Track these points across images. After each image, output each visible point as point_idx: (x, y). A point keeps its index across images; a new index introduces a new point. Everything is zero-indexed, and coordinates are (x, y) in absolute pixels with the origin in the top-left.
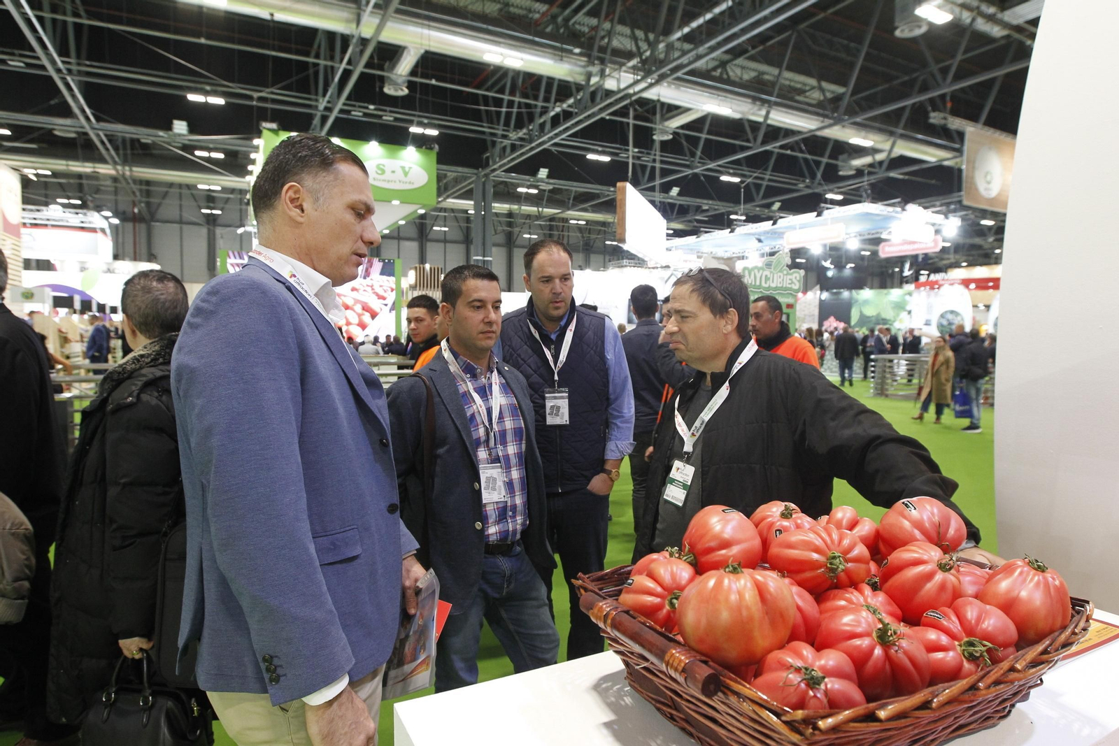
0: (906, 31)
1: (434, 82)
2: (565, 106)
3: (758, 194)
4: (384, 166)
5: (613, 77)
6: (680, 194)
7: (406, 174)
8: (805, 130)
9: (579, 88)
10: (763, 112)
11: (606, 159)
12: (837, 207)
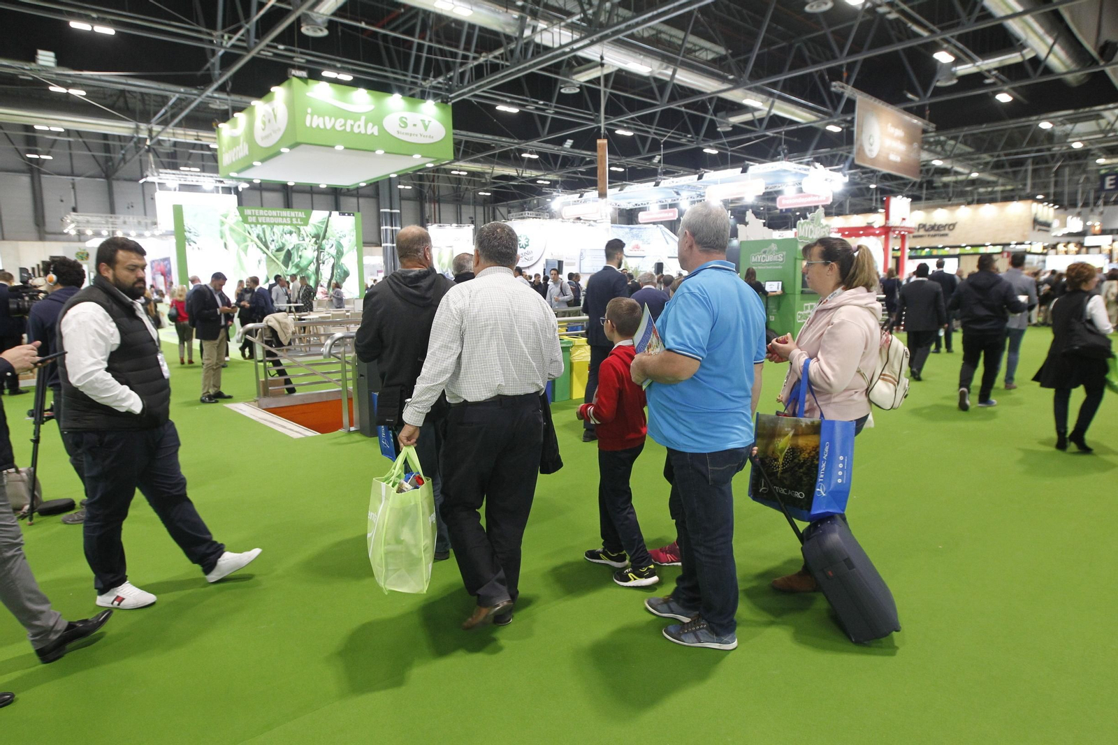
0: (815, 7)
1: (363, 25)
2: (491, 56)
3: (644, 146)
4: (406, 118)
5: (549, 31)
6: (572, 147)
7: (426, 127)
8: (709, 92)
9: (509, 38)
10: (670, 72)
11: (515, 110)
12: (757, 164)
